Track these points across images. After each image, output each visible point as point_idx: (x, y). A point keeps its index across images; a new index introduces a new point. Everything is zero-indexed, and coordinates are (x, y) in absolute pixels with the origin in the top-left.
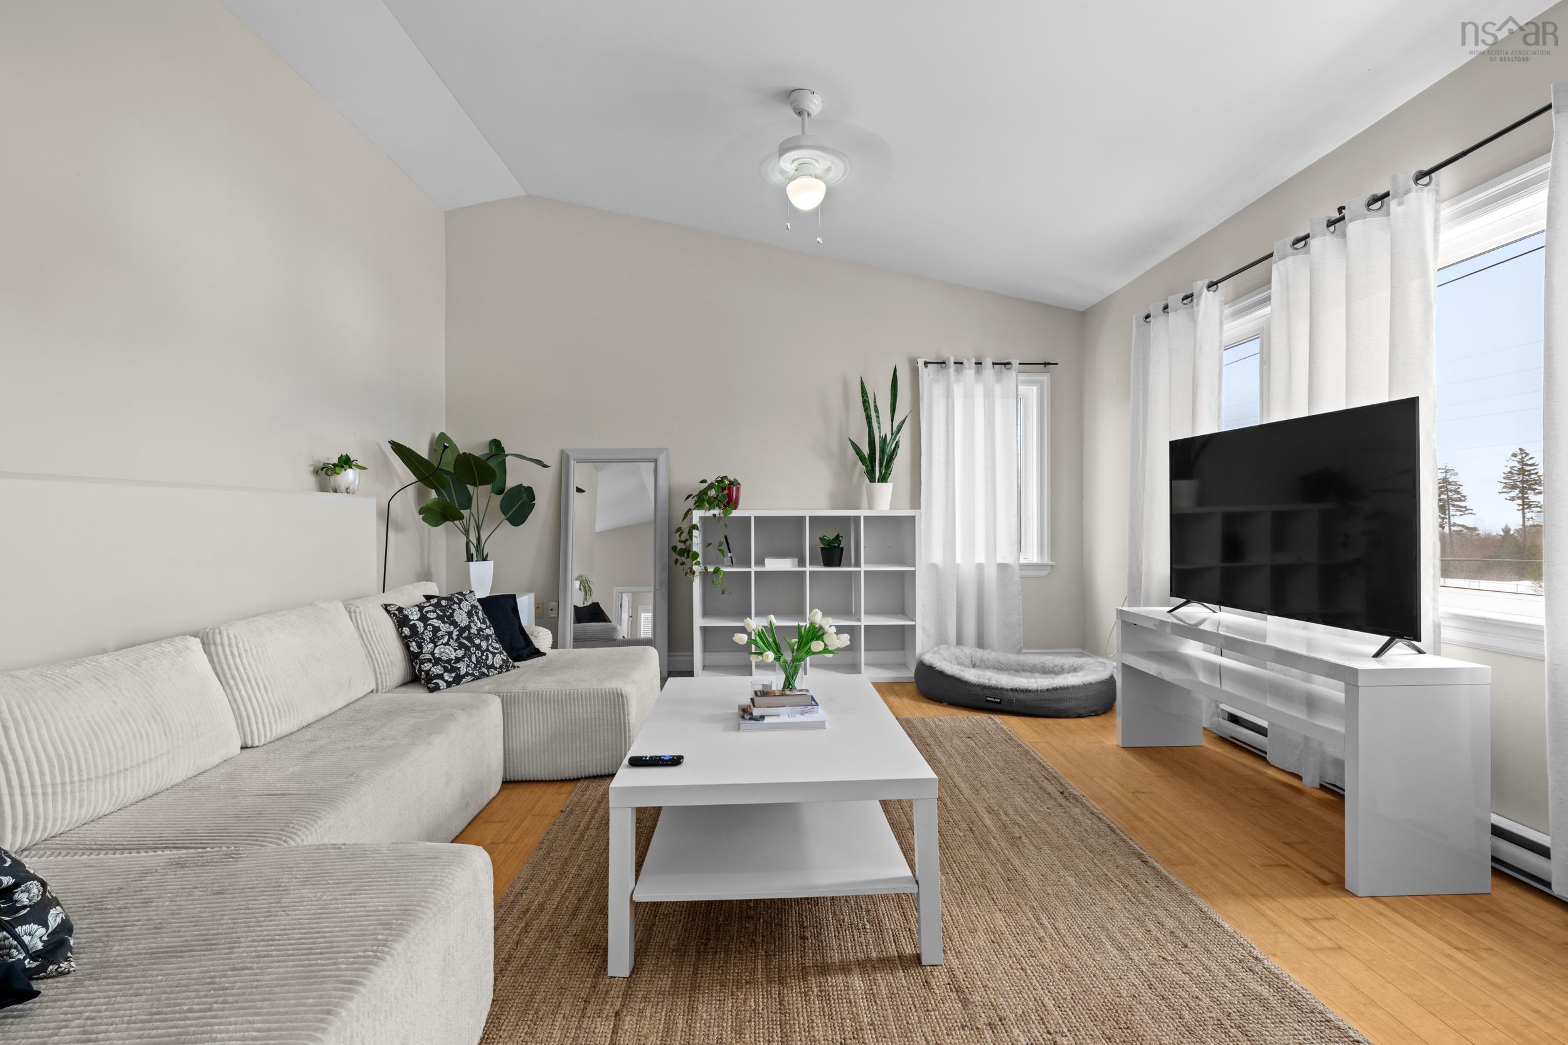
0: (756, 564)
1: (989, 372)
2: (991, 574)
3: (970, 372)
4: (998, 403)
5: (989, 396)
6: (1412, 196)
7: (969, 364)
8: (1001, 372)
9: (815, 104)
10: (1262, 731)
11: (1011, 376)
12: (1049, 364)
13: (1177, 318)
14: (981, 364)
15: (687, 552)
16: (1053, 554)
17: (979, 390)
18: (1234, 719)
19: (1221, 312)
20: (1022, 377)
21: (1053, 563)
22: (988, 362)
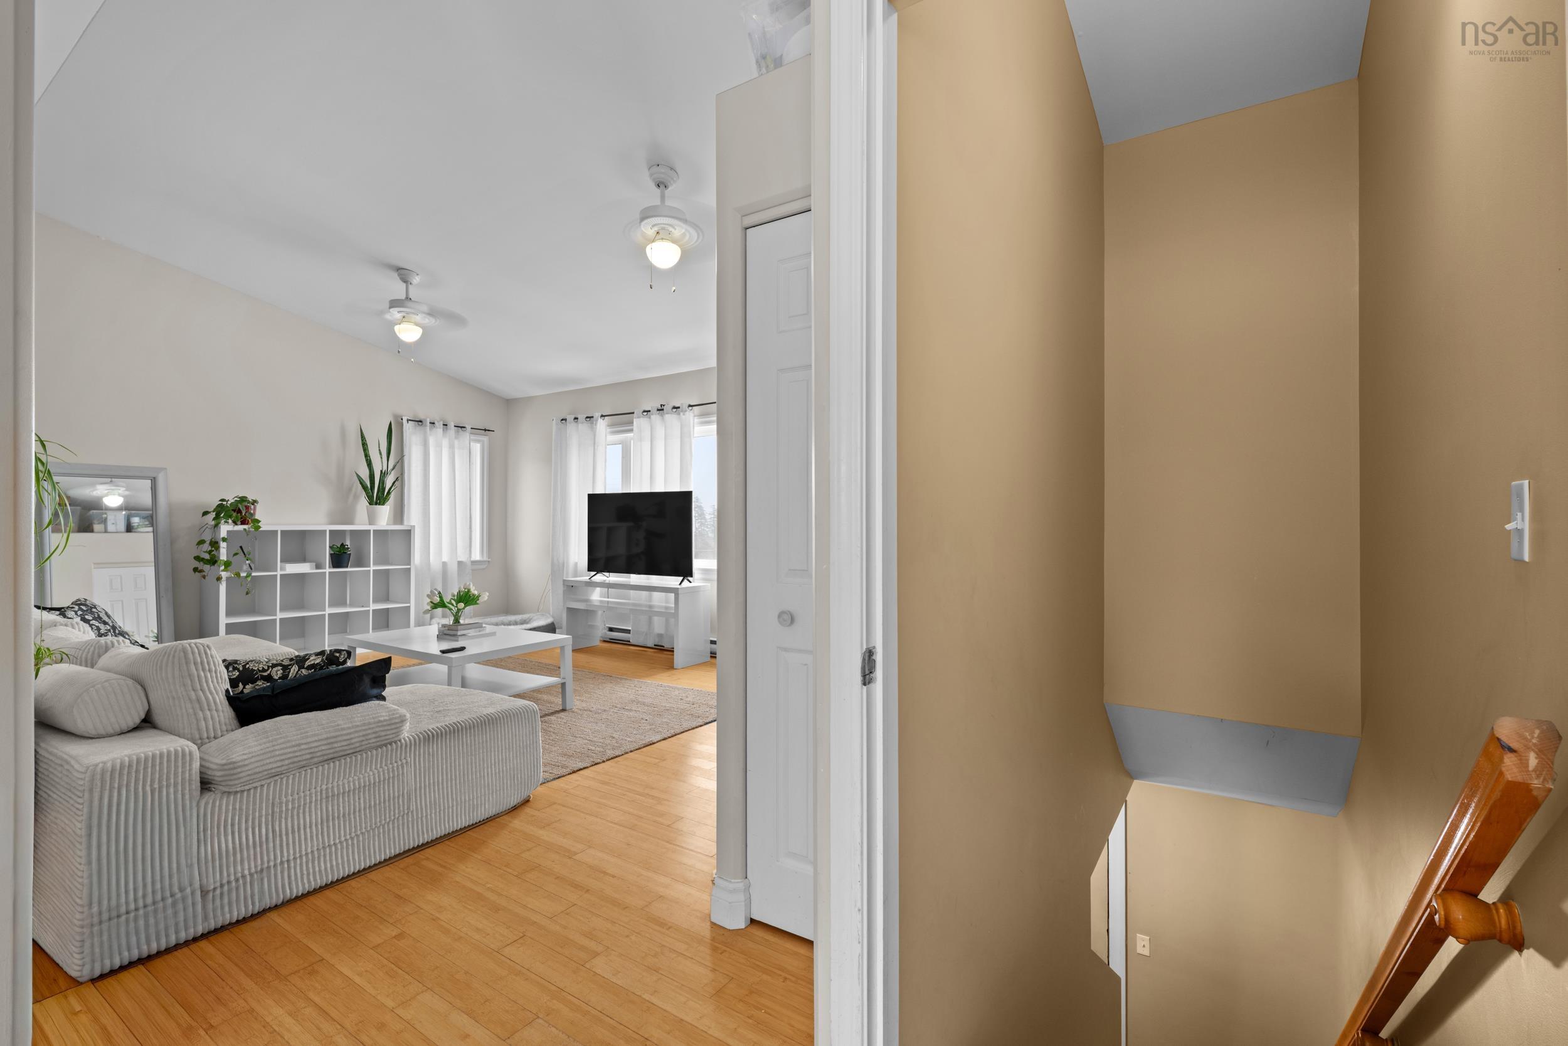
0: (281, 570)
1: (452, 430)
2: (453, 568)
3: (439, 430)
4: (456, 451)
5: (452, 447)
6: (687, 413)
7: (439, 425)
8: (458, 432)
9: (416, 280)
10: (628, 631)
11: (466, 436)
12: (489, 430)
13: (583, 427)
14: (446, 425)
15: (213, 561)
16: (489, 556)
17: (445, 443)
18: (611, 629)
19: (606, 430)
20: (473, 437)
21: (490, 560)
22: (451, 425)
